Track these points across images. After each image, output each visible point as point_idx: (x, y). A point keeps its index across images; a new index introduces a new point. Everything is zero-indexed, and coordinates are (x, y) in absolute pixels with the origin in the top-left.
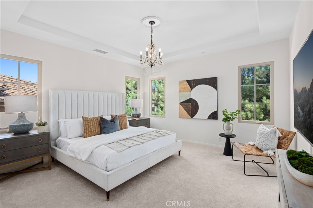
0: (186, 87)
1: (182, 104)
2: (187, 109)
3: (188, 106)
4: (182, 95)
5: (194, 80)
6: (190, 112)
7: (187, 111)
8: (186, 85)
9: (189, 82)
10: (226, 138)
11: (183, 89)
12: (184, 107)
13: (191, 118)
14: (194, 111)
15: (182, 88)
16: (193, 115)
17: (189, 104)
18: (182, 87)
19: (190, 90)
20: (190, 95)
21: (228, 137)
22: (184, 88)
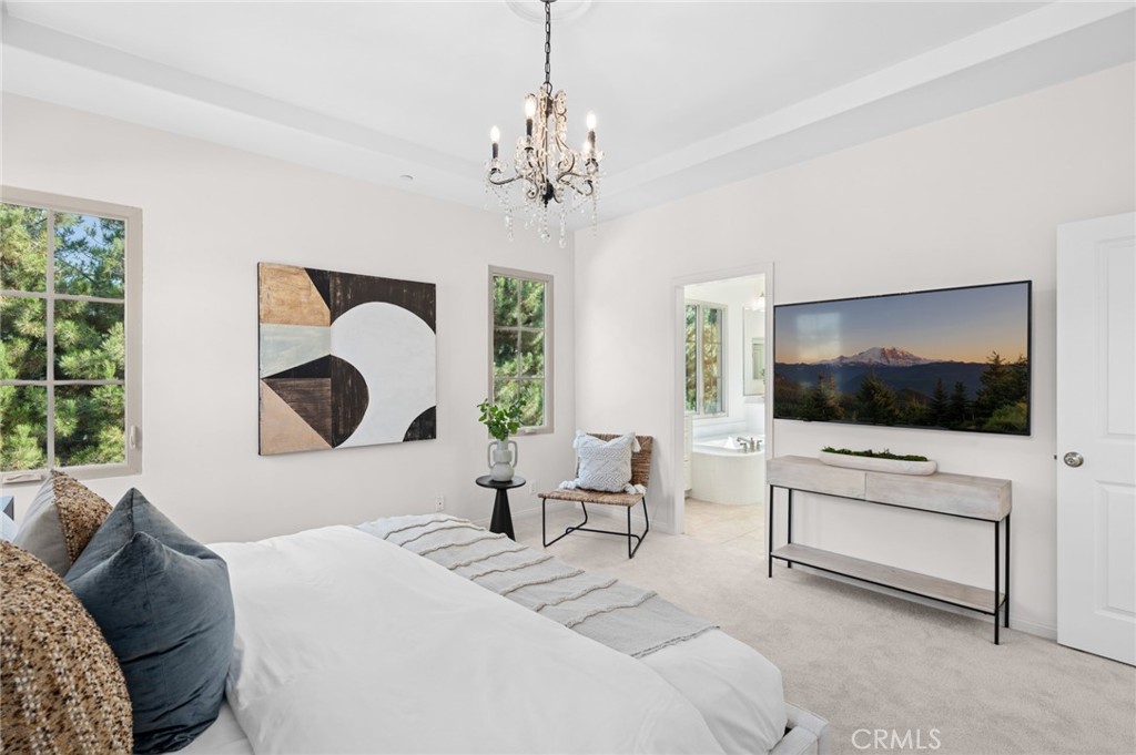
0: (304, 299)
1: (279, 382)
2: (310, 407)
3: (318, 394)
4: (278, 338)
5: (347, 278)
6: (329, 421)
7: (307, 418)
8: (303, 293)
9: (320, 278)
10: (495, 491)
11: (286, 308)
12: (296, 396)
13: (334, 446)
14: (345, 413)
15: (282, 303)
16: (341, 431)
17: (321, 385)
18: (283, 295)
19: (328, 318)
20: (327, 340)
21: (502, 487)
22: (295, 305)
